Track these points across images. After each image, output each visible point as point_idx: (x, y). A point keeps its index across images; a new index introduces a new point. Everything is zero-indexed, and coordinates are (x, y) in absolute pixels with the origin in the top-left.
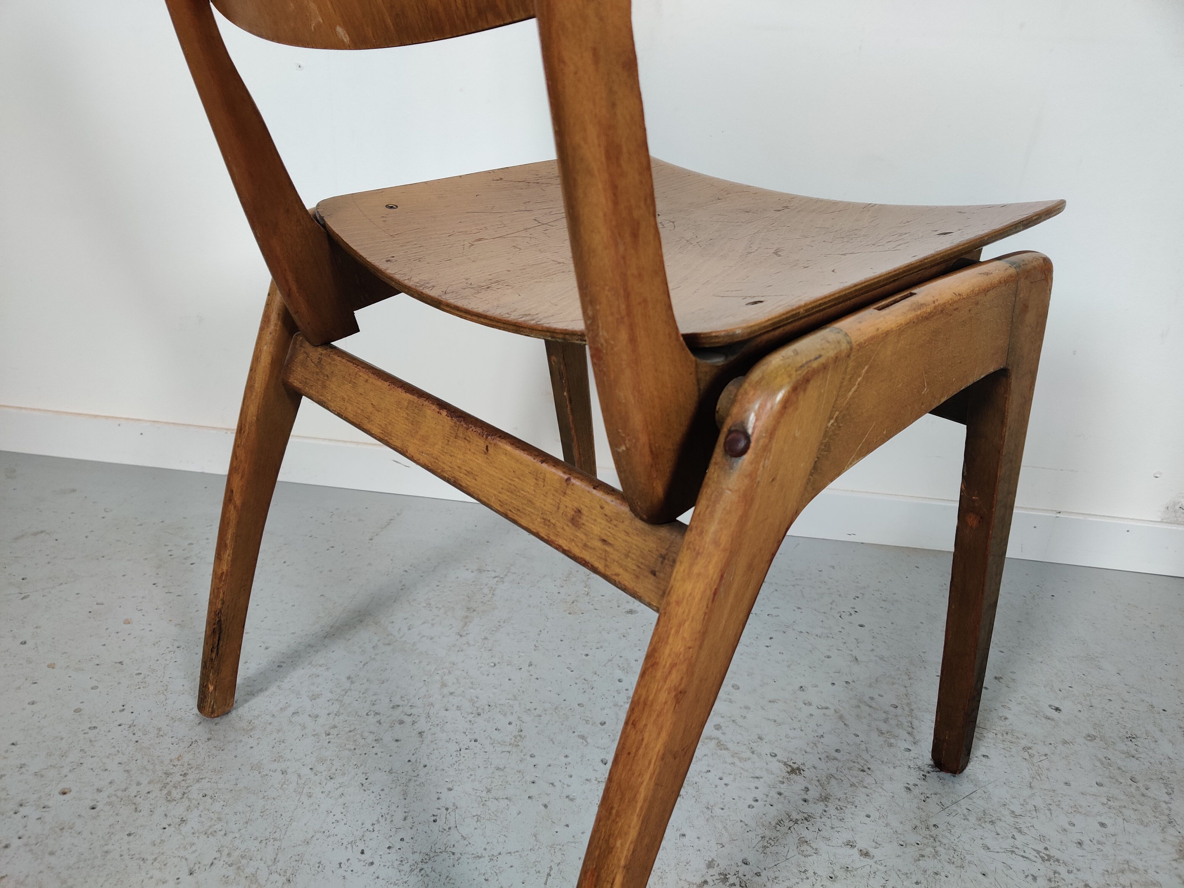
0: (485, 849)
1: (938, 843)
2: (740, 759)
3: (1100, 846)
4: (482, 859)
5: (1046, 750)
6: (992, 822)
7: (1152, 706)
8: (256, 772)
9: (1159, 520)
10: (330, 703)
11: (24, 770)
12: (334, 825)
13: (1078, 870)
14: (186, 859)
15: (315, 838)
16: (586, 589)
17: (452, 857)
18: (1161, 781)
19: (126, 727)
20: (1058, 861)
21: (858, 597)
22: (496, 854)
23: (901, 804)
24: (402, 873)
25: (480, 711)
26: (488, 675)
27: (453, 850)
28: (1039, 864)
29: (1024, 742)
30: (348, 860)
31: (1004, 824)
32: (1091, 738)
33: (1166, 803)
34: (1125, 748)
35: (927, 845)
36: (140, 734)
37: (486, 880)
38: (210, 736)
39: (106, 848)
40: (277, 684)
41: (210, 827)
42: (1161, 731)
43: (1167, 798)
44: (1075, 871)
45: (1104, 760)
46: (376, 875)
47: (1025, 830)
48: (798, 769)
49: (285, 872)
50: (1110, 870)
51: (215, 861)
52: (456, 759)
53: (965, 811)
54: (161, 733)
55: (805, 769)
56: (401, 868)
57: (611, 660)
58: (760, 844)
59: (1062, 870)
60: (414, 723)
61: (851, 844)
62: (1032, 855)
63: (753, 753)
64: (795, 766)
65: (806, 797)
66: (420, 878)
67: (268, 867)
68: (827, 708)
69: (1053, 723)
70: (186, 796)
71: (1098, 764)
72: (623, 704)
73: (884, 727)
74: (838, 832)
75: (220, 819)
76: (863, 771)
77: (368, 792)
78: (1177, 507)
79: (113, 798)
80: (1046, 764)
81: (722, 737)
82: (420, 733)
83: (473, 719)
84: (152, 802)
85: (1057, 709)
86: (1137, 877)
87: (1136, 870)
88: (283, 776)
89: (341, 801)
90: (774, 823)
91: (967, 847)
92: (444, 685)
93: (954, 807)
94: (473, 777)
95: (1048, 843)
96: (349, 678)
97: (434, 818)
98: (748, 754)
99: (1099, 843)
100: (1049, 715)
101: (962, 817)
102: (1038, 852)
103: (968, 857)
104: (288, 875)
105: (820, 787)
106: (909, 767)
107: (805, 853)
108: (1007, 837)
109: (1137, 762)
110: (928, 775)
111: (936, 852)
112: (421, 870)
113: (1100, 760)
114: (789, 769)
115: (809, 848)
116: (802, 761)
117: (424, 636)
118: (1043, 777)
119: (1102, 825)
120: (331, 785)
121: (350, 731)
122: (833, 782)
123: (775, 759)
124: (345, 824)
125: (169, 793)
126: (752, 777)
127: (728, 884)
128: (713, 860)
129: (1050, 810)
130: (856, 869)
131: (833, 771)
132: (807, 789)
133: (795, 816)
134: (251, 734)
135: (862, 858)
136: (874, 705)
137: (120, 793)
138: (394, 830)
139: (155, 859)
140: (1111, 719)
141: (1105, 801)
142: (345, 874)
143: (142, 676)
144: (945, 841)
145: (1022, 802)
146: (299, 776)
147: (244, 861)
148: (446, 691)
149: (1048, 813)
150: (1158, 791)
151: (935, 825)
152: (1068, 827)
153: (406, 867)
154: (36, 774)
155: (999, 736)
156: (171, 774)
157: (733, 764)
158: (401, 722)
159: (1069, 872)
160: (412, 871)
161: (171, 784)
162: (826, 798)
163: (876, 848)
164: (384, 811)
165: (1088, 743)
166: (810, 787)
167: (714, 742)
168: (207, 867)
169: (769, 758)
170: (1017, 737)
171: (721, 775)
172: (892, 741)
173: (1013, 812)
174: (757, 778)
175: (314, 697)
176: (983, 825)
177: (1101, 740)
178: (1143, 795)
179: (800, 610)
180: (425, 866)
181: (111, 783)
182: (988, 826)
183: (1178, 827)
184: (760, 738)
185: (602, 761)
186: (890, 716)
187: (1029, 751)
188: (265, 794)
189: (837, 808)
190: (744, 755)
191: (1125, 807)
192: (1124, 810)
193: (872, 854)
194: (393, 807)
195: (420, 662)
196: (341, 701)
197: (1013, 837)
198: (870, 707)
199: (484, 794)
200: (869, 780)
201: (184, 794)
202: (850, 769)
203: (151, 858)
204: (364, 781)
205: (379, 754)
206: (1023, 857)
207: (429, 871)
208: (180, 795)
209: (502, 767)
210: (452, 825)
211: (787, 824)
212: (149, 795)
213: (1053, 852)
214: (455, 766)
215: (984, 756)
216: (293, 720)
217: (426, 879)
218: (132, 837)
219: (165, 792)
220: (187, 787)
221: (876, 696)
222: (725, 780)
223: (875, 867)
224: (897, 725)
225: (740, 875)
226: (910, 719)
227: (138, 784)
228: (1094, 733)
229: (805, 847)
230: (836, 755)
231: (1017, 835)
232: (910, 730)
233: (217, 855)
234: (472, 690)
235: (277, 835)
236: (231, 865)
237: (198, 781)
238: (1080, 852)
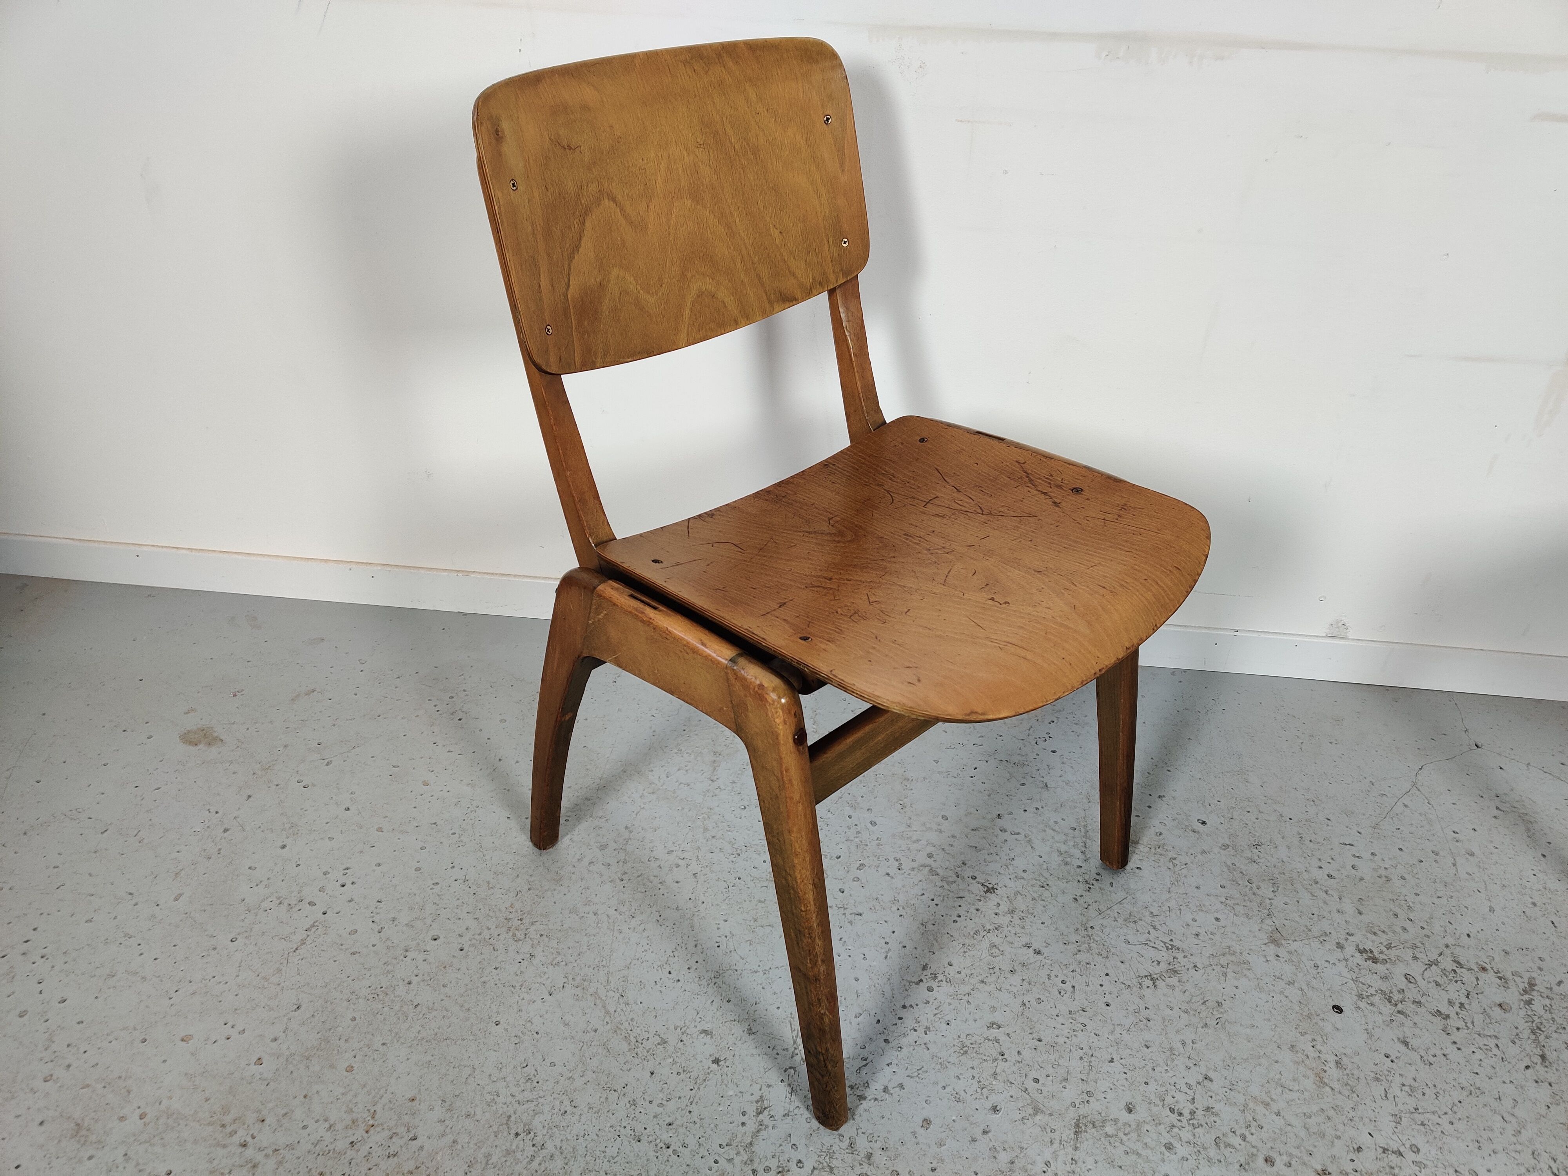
0: (759, 966)
1: (1092, 941)
2: (948, 883)
3: (1212, 936)
4: (758, 973)
5: (1187, 860)
6: (1135, 922)
7: (1282, 816)
8: (575, 915)
9: (1324, 635)
10: (617, 852)
11: (396, 923)
12: (645, 953)
13: (1192, 955)
14: (544, 985)
15: (632, 964)
16: (814, 726)
17: (736, 973)
18: (1271, 881)
19: (462, 881)
20: (1178, 949)
21: (1053, 722)
22: (767, 969)
23: (1069, 912)
24: (702, 986)
25: (739, 851)
26: (741, 818)
27: (736, 968)
28: (1164, 953)
29: (1171, 854)
30: (661, 979)
31: (1144, 923)
32: (1225, 847)
33: (1270, 899)
34: (1249, 855)
35: (1084, 943)
36: (474, 887)
37: (763, 988)
38: (529, 887)
39: (482, 980)
40: (569, 837)
41: (553, 959)
42: (1283, 838)
43: (1271, 895)
44: (1189, 956)
45: (1231, 865)
46: (683, 989)
47: (1158, 926)
48: (993, 888)
49: (618, 989)
50: (1215, 954)
51: (565, 985)
52: (726, 895)
53: (1116, 915)
54: (491, 886)
55: (998, 888)
56: (700, 983)
57: (841, 798)
58: (961, 950)
59: (1180, 956)
60: (688, 865)
61: (1028, 946)
62: (1159, 945)
63: (958, 877)
64: (990, 886)
65: (997, 911)
66: (715, 989)
67: (605, 986)
68: (1018, 834)
69: (1197, 836)
70: (527, 936)
71: (1225, 869)
72: (853, 839)
73: (1063, 848)
74: (1019, 937)
75: (559, 953)
76: (1042, 887)
77: (663, 926)
78: (1340, 624)
79: (474, 941)
80: (1185, 871)
81: (934, 865)
82: (694, 874)
83: (734, 860)
84: (504, 942)
85: (1204, 823)
86: (1233, 958)
87: (1234, 953)
88: (595, 917)
89: (645, 934)
90: (972, 933)
91: (1113, 942)
92: (706, 830)
93: (1109, 912)
94: (741, 910)
95: (1173, 935)
96: (626, 828)
97: (718, 944)
98: (954, 878)
99: (1212, 933)
100: (1195, 828)
101: (1113, 919)
102: (1165, 943)
103: (1113, 950)
104: (620, 991)
105: (1008, 902)
106: (1079, 881)
107: (994, 954)
108: (1144, 933)
109: (1257, 866)
110: (1092, 887)
111: (1090, 947)
112: (715, 984)
113: (1228, 866)
114: (986, 889)
115: (997, 951)
116: (996, 882)
117: (681, 783)
118: (1180, 883)
119: (1217, 919)
120: (634, 923)
121: (639, 876)
122: (1019, 897)
123: (975, 881)
124: (652, 952)
125: (514, 935)
126: (957, 898)
127: (937, 980)
128: (926, 964)
129: (1180, 909)
130: (1030, 964)
131: (1020, 889)
132: (999, 905)
133: (988, 927)
134: (561, 883)
135: (1035, 955)
136: (1057, 828)
137: (477, 937)
138: (689, 955)
139: (521, 986)
140: (1245, 829)
141: (1223, 900)
142: (661, 989)
143: (457, 835)
144: (1097, 939)
145: (1160, 904)
146: (608, 916)
147: (586, 983)
148: (708, 835)
149: (1178, 912)
150: (1266, 890)
151: (1091, 927)
152: (1191, 922)
153: (704, 982)
154: (407, 925)
155: (1153, 850)
156: (510, 919)
157: (942, 887)
158: (678, 866)
159: (1185, 957)
160: (708, 984)
161: (513, 927)
162: (1012, 911)
163: (1046, 947)
164: (679, 941)
165: (1222, 851)
166: (1000, 902)
167: (927, 869)
168: (561, 989)
169: (970, 880)
170: (1167, 850)
171: (932, 897)
172: (1069, 860)
173: (1152, 913)
174: (961, 898)
175: (603, 847)
176: (1128, 925)
177: (1233, 849)
178: (1254, 894)
179: (1001, 738)
180: (717, 980)
181: (467, 929)
182: (1132, 924)
183: (1274, 919)
184: (964, 864)
185: (840, 890)
186: (1069, 838)
187: (1174, 861)
188: (587, 932)
189: (1020, 919)
190: (951, 879)
191: (1238, 904)
192: (1236, 907)
193: (1042, 952)
194: (685, 938)
195: (683, 809)
196: (625, 850)
197: (1149, 933)
198: (1054, 830)
199: (752, 923)
200: (1046, 894)
201: (526, 935)
202: (1032, 886)
203: (518, 985)
204: (659, 918)
205: (666, 894)
206: (1153, 947)
207: (721, 984)
208: (522, 937)
209: (763, 900)
210: (732, 949)
211: (982, 933)
212: (500, 937)
213: (1176, 943)
214: (726, 902)
215: (1138, 868)
216: (591, 868)
217: (720, 990)
218: (498, 970)
219: (511, 934)
220: (527, 929)
221: (1059, 820)
222: (935, 902)
223: (1044, 961)
224: (1074, 846)
225: (946, 974)
226: (1084, 839)
227: (488, 929)
228: (1229, 843)
229: (994, 950)
230: (1023, 874)
231: (1152, 931)
232: (1083, 849)
233: (565, 980)
234: (729, 833)
235: (604, 963)
236: (577, 987)
237: (532, 924)
238: (1196, 941)
